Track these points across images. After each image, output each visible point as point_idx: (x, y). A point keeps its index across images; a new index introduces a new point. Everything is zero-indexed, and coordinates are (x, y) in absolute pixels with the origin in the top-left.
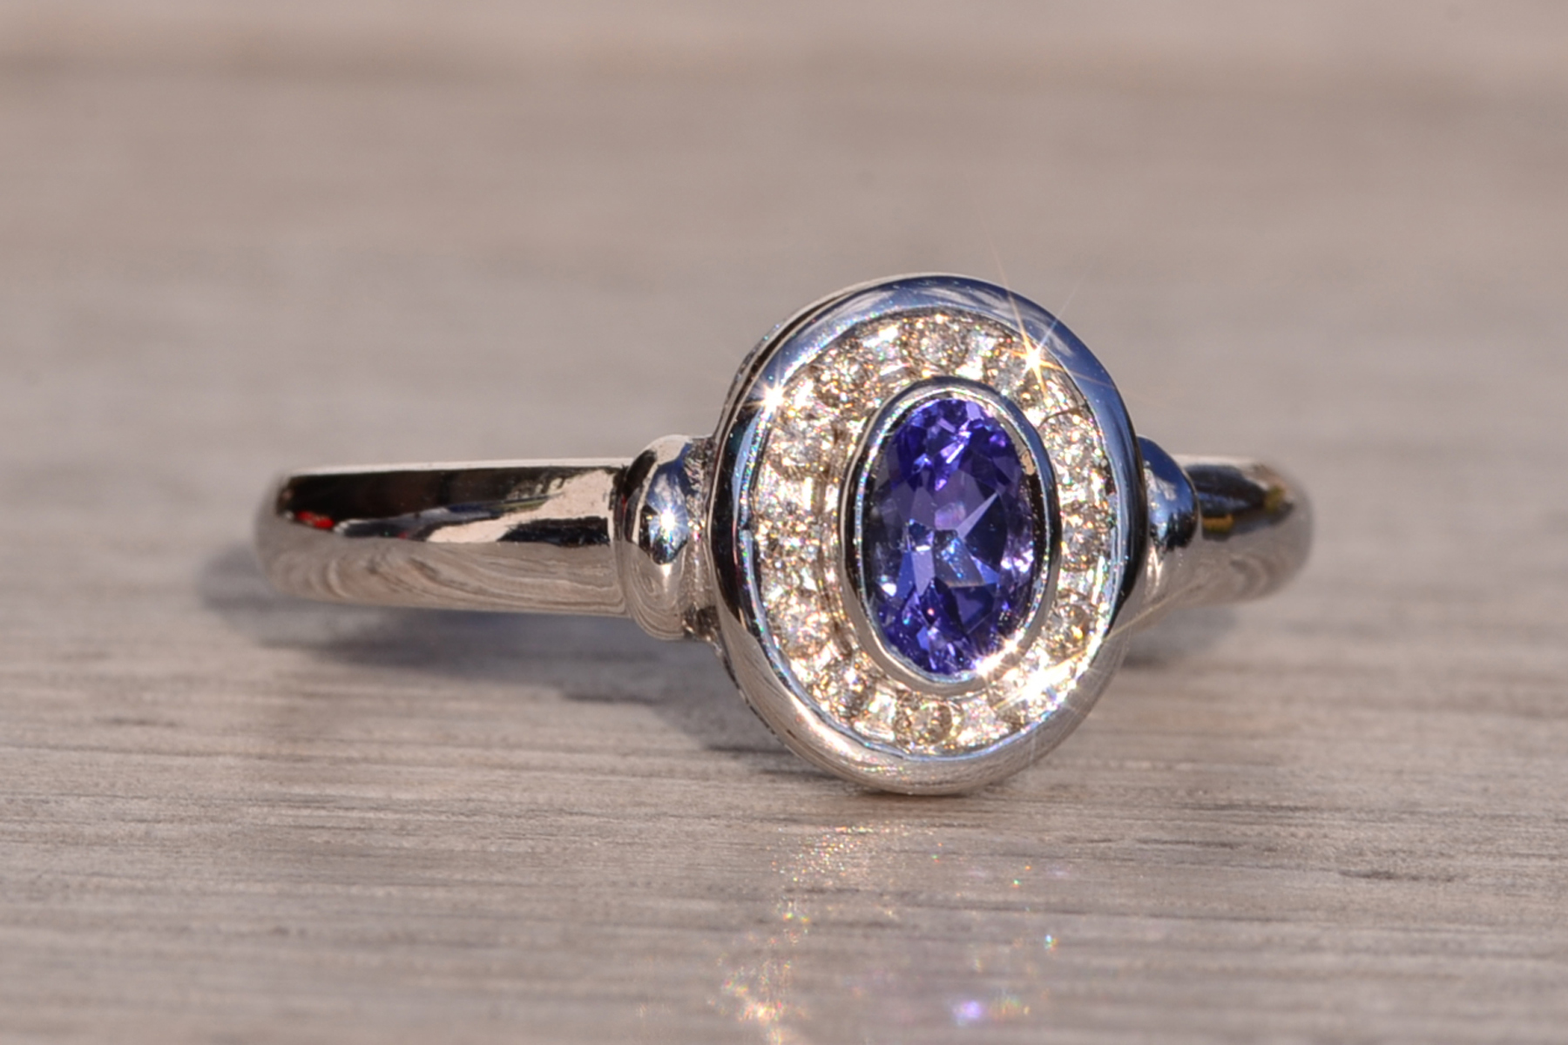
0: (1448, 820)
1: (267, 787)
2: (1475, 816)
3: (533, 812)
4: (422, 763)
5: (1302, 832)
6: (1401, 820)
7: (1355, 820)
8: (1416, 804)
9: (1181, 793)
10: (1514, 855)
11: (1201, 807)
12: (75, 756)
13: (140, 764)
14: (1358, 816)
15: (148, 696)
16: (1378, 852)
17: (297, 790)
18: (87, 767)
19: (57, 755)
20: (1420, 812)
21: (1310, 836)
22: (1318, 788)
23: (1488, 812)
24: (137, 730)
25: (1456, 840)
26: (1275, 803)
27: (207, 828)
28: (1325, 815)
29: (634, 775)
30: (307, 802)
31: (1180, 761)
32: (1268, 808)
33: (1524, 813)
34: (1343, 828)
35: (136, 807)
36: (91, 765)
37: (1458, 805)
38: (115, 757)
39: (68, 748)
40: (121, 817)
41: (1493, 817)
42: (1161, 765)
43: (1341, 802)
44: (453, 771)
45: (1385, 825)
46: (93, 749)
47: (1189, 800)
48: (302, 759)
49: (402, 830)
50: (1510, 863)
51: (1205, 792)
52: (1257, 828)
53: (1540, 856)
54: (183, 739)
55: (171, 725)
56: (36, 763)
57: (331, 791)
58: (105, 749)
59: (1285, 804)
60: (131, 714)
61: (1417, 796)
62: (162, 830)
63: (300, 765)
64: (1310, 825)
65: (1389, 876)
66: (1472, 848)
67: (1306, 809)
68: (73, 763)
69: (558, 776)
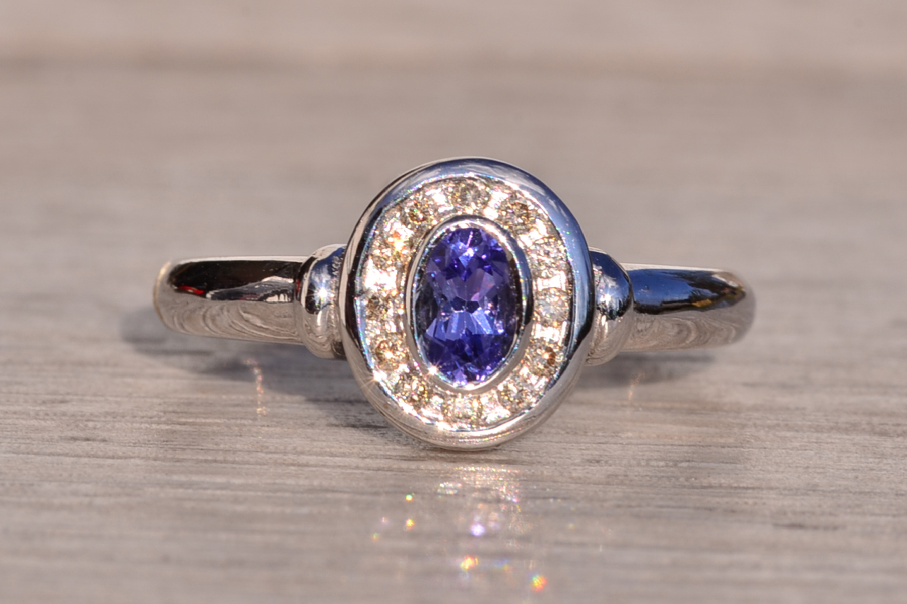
0: (835, 494)
1: (159, 476)
2: (850, 492)
3: (311, 490)
4: (248, 463)
5: (751, 502)
6: (808, 495)
7: (781, 494)
8: (817, 485)
9: (682, 479)
10: (873, 514)
11: (694, 487)
12: (49, 458)
13: (86, 463)
14: (783, 492)
15: (91, 424)
16: (794, 513)
17: (175, 478)
18: (55, 465)
19: (39, 458)
20: (819, 490)
21: (755, 504)
22: (761, 476)
23: (857, 490)
24: (84, 443)
25: (839, 506)
26: (735, 485)
27: (124, 500)
28: (765, 492)
29: (369, 469)
30: (181, 485)
31: (682, 461)
32: (731, 487)
33: (878, 491)
34: (774, 499)
35: (84, 488)
36: (58, 464)
37: (840, 486)
38: (72, 459)
39: (44, 454)
40: (75, 494)
41: (860, 493)
42: (671, 463)
43: (774, 484)
44: (266, 467)
45: (798, 498)
46: (59, 455)
47: (686, 483)
48: (178, 460)
49: (236, 501)
50: (870, 519)
51: (696, 479)
52: (726, 500)
53: (887, 515)
54: (110, 449)
55: (104, 441)
56: (27, 463)
57: (195, 478)
58: (66, 455)
59: (742, 485)
60: (82, 435)
61: (817, 480)
62: (99, 501)
63: (178, 464)
64: (756, 498)
65: (800, 526)
66: (848, 510)
67: (753, 488)
68: (48, 463)
69: (326, 470)
